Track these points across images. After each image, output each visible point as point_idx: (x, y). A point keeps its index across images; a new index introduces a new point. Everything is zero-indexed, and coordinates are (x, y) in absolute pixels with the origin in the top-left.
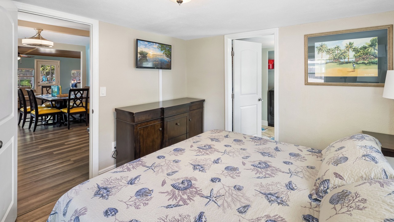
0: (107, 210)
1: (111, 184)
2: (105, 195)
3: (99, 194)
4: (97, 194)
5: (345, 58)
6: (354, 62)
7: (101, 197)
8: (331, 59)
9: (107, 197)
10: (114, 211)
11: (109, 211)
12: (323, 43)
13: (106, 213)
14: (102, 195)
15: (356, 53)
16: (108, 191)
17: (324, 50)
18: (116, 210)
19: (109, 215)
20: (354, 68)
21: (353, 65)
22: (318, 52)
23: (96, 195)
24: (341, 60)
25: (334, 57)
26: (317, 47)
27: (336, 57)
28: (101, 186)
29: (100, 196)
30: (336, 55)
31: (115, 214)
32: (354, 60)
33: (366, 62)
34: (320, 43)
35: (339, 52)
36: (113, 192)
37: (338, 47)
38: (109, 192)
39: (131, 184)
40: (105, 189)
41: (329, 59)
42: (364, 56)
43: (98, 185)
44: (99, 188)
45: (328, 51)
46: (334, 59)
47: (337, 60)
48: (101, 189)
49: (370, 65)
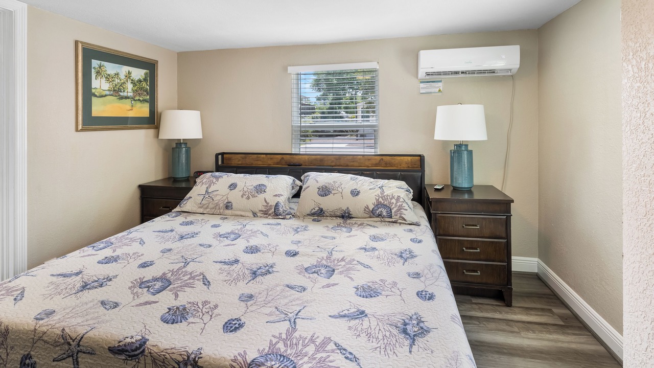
0: (428, 300)
1: (388, 334)
2: (415, 322)
3: (422, 328)
4: (424, 332)
5: (124, 91)
6: (132, 98)
7: (423, 322)
8: (111, 91)
9: (414, 317)
10: (421, 294)
11: (427, 297)
12: (103, 63)
13: (431, 297)
14: (418, 324)
15: (134, 86)
16: (405, 324)
17: (102, 74)
18: (417, 294)
19: (430, 294)
20: (132, 106)
21: (132, 101)
22: (96, 76)
23: (426, 331)
24: (122, 94)
25: (114, 88)
26: (94, 68)
27: (115, 89)
28: (407, 342)
29: (422, 325)
30: (116, 85)
31: (422, 291)
32: (132, 94)
33: (141, 99)
34: (99, 62)
35: (119, 81)
36: (400, 317)
37: (118, 74)
38: (404, 322)
39: (363, 312)
40: (405, 331)
41: (109, 90)
42: (139, 92)
43: (411, 346)
44: (414, 340)
45: (108, 78)
46: (114, 90)
47: (117, 93)
48: (412, 337)
49: (144, 103)
